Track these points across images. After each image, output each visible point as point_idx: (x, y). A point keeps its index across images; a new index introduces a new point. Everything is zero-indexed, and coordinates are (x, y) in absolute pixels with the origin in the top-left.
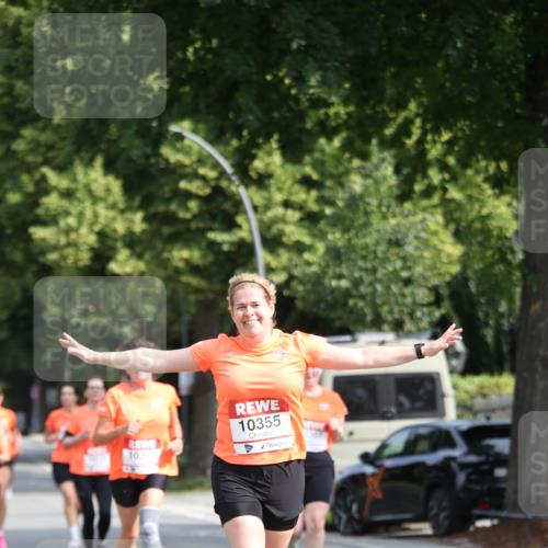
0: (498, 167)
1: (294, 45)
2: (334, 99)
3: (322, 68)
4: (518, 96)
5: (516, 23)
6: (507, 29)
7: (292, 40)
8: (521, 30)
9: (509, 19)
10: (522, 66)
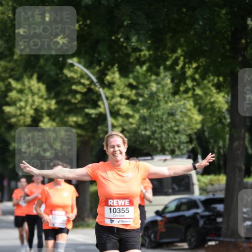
0: (219, 80)
1: (125, 23)
2: (143, 48)
3: (138, 34)
4: (228, 47)
5: (227, 14)
6: (223, 16)
7: (124, 20)
8: (229, 17)
9: (224, 12)
10: (229, 33)
